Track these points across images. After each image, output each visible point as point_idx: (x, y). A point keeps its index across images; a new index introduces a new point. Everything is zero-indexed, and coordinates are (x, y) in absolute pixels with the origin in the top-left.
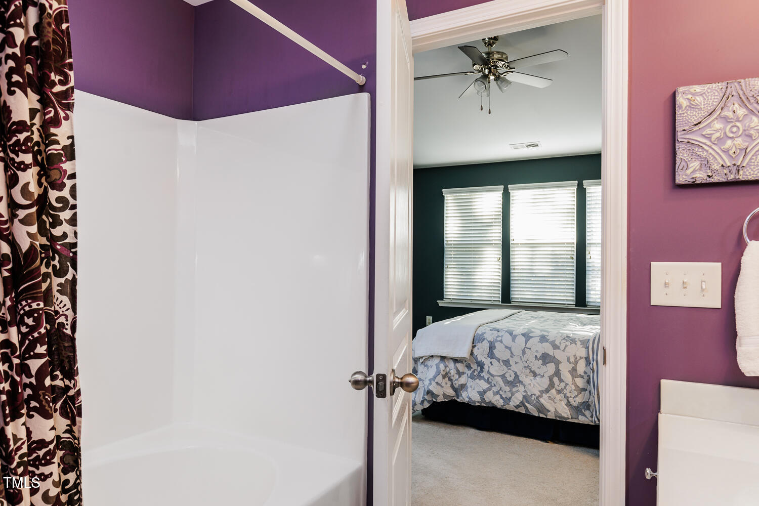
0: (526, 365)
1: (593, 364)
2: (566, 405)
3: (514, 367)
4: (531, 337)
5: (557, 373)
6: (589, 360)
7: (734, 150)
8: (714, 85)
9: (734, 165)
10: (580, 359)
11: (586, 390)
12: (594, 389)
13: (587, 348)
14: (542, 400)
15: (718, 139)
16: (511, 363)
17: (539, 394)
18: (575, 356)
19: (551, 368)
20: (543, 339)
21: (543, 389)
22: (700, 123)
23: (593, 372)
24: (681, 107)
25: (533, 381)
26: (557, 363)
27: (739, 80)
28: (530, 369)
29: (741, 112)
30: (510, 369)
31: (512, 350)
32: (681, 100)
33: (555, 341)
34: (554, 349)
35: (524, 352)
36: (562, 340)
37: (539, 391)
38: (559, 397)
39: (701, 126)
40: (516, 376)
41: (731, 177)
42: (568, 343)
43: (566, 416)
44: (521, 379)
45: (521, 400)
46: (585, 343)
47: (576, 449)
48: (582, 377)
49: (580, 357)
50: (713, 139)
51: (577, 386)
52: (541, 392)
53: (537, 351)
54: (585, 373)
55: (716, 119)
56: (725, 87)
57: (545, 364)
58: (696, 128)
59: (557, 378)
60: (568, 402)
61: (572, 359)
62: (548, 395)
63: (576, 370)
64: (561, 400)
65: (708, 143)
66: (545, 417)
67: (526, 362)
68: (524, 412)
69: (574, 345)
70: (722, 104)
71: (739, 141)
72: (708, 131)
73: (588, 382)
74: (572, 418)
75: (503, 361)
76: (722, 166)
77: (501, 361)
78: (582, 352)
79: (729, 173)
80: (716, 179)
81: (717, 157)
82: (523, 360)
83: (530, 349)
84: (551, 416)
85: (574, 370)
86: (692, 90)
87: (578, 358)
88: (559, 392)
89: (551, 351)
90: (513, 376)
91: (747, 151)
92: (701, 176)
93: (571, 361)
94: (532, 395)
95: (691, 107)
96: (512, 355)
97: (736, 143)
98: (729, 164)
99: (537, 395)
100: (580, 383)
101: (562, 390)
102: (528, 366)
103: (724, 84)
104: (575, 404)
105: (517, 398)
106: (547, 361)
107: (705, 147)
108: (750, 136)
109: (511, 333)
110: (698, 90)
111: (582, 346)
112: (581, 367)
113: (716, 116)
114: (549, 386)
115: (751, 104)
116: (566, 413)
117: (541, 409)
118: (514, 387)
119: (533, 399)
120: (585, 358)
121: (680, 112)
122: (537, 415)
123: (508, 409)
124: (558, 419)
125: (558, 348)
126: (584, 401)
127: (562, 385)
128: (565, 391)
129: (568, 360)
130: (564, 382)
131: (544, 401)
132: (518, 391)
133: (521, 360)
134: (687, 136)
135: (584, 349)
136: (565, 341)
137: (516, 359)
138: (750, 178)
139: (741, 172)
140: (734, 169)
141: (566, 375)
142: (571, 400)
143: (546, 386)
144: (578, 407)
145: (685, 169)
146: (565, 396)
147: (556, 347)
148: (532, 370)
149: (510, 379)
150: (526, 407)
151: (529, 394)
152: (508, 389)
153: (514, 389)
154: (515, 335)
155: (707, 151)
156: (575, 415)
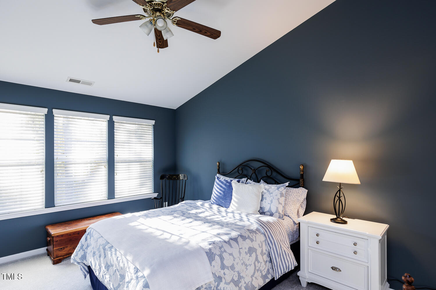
14: (253, 283)
21: (252, 274)
25: (247, 272)
34: (252, 242)
38: (258, 274)
42: (255, 234)
43: (262, 285)
44: (241, 274)
48: (265, 254)
51: (265, 261)
52: (252, 277)
54: (266, 250)
59: (257, 262)
60: (262, 274)
62: (255, 276)
63: (263, 251)
73: (268, 255)
77: (229, 268)
93: (260, 246)
94: (248, 282)
99: (251, 281)
100: (265, 258)
101: (259, 268)
102: (244, 262)
104: (265, 274)
111: (260, 234)
116: (262, 282)
126: (267, 268)
127: (259, 265)
133: (239, 260)
136: (252, 234)
141: (260, 257)
148: (246, 264)
156: (264, 281)
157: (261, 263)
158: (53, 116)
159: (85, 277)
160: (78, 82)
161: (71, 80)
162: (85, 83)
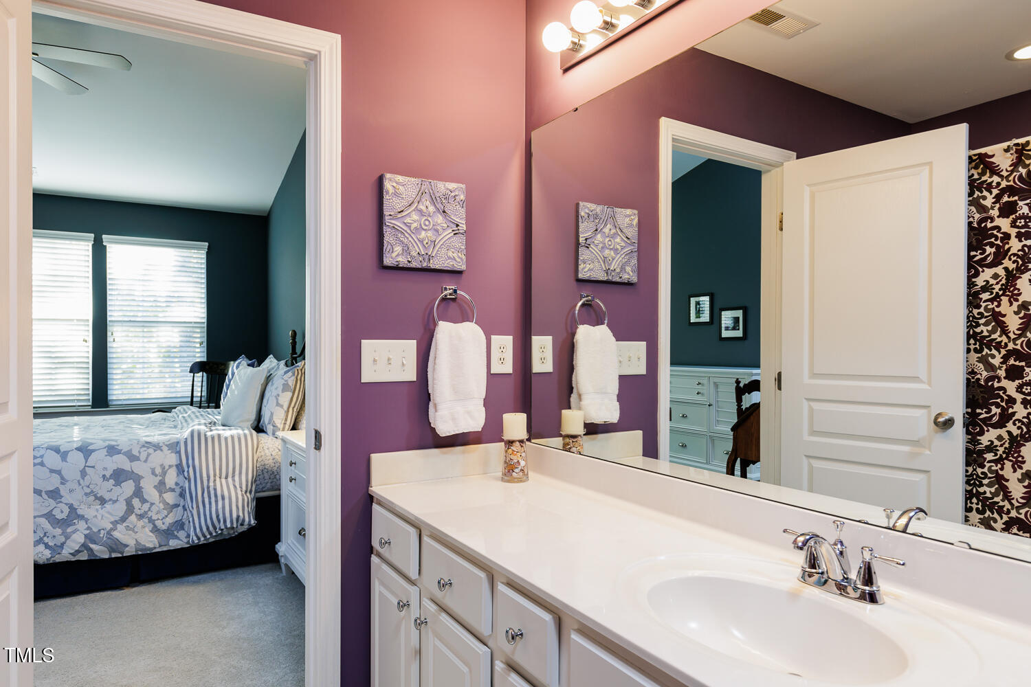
0: (88, 491)
1: (188, 472)
2: (151, 531)
3: (67, 498)
4: (93, 451)
5: (138, 493)
6: (182, 467)
7: (427, 241)
8: (413, 179)
9: (427, 254)
10: (169, 468)
11: (179, 505)
12: (192, 502)
13: (179, 452)
14: (116, 534)
15: (416, 228)
16: (62, 493)
17: (111, 526)
18: (162, 465)
19: (128, 487)
20: (112, 450)
21: (117, 518)
22: (402, 211)
23: (189, 481)
24: (387, 193)
25: (100, 511)
26: (137, 479)
27: (430, 181)
28: (95, 496)
29: (431, 209)
30: (61, 502)
31: (63, 473)
32: (388, 185)
33: (131, 450)
34: (131, 462)
35: (83, 473)
36: (141, 448)
37: (112, 523)
38: (141, 523)
39: (404, 214)
40: (72, 508)
41: (425, 265)
42: (151, 451)
43: (151, 546)
44: (80, 512)
45: (82, 541)
46: (174, 447)
47: (165, 584)
48: (173, 490)
49: (170, 466)
50: (412, 229)
51: (166, 504)
52: (115, 523)
53: (105, 469)
54: (177, 484)
55: (414, 210)
56: (420, 184)
57: (118, 483)
58: (399, 216)
59: (138, 500)
60: (155, 526)
61: (158, 471)
62: (125, 524)
63: (165, 483)
64: (143, 527)
65: (409, 231)
66: (120, 555)
67: (88, 487)
68: (85, 558)
69: (159, 451)
70: (418, 198)
71: (430, 234)
72: (408, 220)
73: (182, 495)
74: (160, 546)
75: (47, 493)
76: (418, 253)
77: (43, 494)
78: (172, 459)
79: (423, 261)
80: (414, 265)
81: (415, 245)
82: (83, 485)
83: (93, 467)
84: (129, 552)
85: (162, 483)
86: (397, 179)
87: (167, 467)
88: (141, 517)
89: (125, 464)
90: (66, 510)
91: (436, 243)
92: (402, 261)
93: (157, 473)
94: (100, 530)
95: (396, 194)
96: (64, 481)
97: (429, 235)
98: (423, 253)
99: (108, 528)
100: (170, 498)
101: (146, 513)
102: (92, 492)
103: (420, 180)
104: (164, 527)
105: (74, 541)
106: (121, 480)
107: (406, 235)
108: (437, 231)
109: (57, 450)
110: (401, 181)
111: (170, 451)
112: (171, 478)
113: (413, 208)
114: (125, 512)
115: (438, 203)
116: (151, 541)
117: (114, 546)
118: (69, 526)
119: (102, 535)
120: (176, 465)
121: (387, 197)
122: (106, 556)
123: (58, 561)
124: (140, 553)
125: (137, 459)
126: (176, 520)
127: (146, 506)
128: (150, 514)
129: (154, 473)
130: (148, 502)
131: (120, 534)
132: (76, 530)
133: (80, 484)
134: (393, 222)
135: (173, 455)
136: (145, 449)
137: (69, 485)
138: (437, 267)
139: (431, 261)
140: (427, 257)
141: (151, 493)
142: (159, 524)
143: (121, 514)
144: (168, 530)
145: (391, 251)
146: (151, 521)
147: (133, 458)
148: (99, 495)
149: (60, 516)
150: (91, 550)
151: (95, 530)
152: (58, 531)
153: (69, 530)
154: (64, 452)
155: (408, 238)
156: (136, 551)
157: (152, 504)
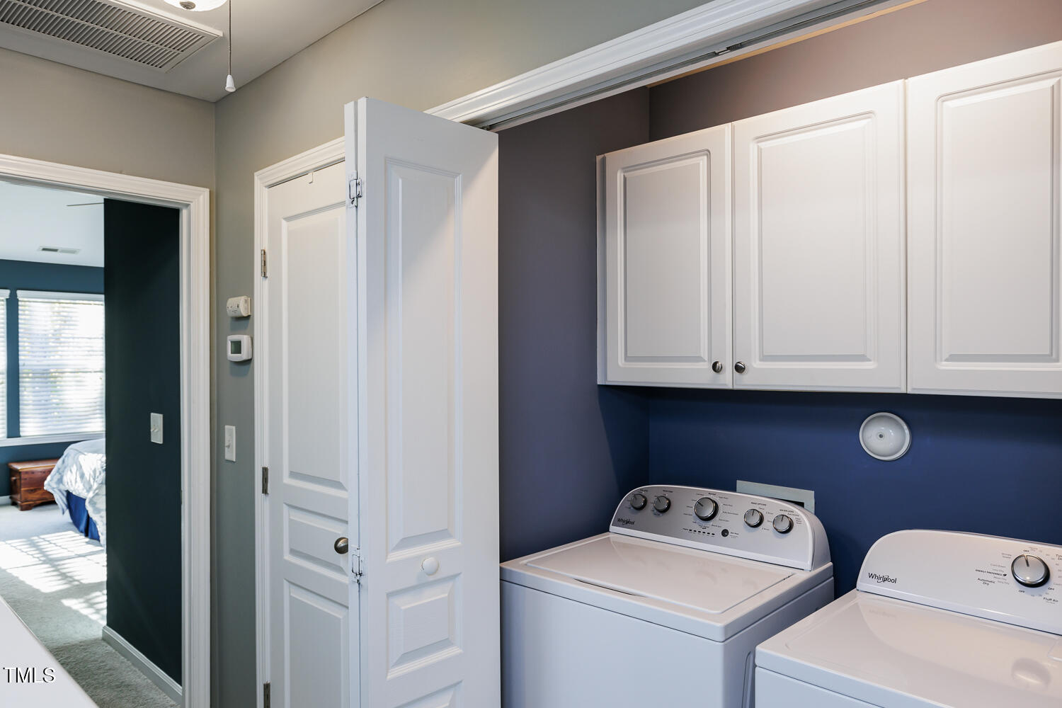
158: (18, 300)
159: (63, 513)
160: (56, 250)
161: (44, 249)
162: (64, 251)
